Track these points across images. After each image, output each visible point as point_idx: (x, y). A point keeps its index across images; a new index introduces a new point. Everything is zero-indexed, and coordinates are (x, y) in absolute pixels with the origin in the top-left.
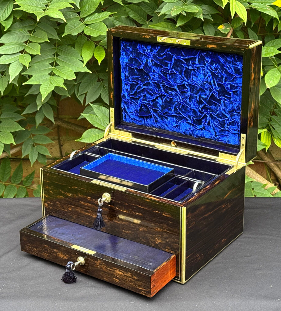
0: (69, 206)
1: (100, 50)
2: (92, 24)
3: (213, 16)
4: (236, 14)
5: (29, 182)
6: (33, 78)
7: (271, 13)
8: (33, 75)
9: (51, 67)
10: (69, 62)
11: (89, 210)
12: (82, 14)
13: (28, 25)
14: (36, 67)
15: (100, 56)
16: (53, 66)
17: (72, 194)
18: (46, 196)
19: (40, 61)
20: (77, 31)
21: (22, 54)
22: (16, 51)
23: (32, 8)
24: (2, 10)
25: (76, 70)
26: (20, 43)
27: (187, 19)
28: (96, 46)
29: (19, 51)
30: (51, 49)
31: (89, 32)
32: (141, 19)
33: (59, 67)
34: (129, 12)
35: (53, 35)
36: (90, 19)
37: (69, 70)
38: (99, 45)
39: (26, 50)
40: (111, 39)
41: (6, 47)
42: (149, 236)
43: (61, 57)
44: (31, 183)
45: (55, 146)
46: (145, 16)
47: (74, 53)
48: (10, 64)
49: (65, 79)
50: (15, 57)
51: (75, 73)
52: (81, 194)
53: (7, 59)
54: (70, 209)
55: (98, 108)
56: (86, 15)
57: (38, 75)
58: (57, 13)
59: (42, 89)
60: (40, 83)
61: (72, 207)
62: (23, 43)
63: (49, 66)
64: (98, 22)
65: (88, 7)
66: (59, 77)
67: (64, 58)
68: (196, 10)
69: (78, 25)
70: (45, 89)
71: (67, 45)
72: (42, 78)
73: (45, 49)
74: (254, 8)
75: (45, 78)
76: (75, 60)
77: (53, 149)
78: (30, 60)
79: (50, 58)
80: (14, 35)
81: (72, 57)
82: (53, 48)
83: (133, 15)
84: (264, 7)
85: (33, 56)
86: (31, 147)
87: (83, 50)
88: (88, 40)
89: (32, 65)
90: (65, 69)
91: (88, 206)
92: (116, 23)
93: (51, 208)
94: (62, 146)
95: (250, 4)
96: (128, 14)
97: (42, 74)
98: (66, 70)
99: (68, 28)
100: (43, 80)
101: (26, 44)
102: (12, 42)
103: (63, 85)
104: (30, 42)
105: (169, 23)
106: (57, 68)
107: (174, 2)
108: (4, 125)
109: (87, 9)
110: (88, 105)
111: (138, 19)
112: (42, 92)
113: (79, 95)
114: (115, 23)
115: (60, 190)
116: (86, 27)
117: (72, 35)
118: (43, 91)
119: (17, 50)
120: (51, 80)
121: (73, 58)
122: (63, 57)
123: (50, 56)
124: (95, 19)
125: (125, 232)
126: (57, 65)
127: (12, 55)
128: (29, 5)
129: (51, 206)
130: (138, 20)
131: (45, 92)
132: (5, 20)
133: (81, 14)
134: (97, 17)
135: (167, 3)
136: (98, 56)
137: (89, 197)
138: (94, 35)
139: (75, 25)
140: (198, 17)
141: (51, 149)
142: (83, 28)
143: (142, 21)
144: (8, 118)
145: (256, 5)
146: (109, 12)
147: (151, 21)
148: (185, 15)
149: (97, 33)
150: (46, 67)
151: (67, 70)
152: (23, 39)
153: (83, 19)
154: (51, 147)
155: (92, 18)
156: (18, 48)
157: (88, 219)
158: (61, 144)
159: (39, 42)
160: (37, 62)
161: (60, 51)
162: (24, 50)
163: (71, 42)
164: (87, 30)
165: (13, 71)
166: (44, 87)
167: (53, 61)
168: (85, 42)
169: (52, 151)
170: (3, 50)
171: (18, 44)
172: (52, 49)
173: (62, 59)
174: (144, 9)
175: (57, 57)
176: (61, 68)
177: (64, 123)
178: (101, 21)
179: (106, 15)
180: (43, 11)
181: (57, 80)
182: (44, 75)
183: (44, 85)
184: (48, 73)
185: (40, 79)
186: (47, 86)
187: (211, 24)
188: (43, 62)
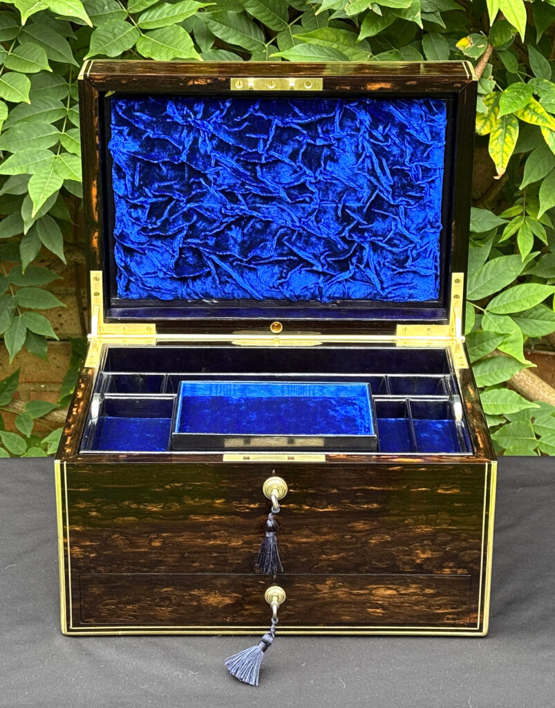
2: (157, 31)
3: (445, 16)
4: (500, 13)
6: (13, 158)
8: (12, 152)
9: (56, 131)
12: (132, 4)
13: (1, 29)
14: (18, 132)
16: (60, 130)
19: (29, 117)
20: (120, 45)
27: (383, 24)
30: (56, 87)
31: (149, 50)
32: (274, 19)
34: (245, 2)
35: (61, 54)
36: (150, 16)
46: (283, 12)
56: (143, 8)
57: (23, 151)
58: (69, 4)
59: (34, 186)
60: (28, 171)
63: (50, 130)
64: (170, 24)
66: (75, 158)
68: (406, 1)
69: (123, 31)
70: (42, 185)
72: (33, 159)
73: (42, 88)
74: (543, 1)
75: (42, 159)
78: (5, 116)
79: (54, 108)
82: (61, 84)
83: (257, 7)
85: (11, 106)
86: (10, 316)
89: (11, 126)
92: (215, 28)
94: (85, 309)
96: (243, 8)
97: (35, 150)
99: (98, 39)
100: (37, 163)
104: (7, 70)
105: (342, 30)
106: (72, 135)
111: (267, 18)
112: (35, 194)
114: (213, 27)
116: (141, 35)
117: (109, 55)
118: (35, 191)
120: (57, 163)
123: (54, 105)
124: (164, 17)
126: (70, 126)
130: (268, 21)
131: (42, 193)
133: (129, 4)
134: (168, 14)
138: (161, 57)
139: (116, 31)
140: (410, 19)
141: (60, 316)
142: (134, 38)
143: (276, 24)
146: (197, 3)
147: (299, 23)
148: (379, 12)
149: (167, 53)
150: (46, 132)
153: (136, 16)
154: (61, 313)
155: (156, 14)
158: (84, 305)
159: (28, 71)
160: (23, 120)
164: (144, 43)
166: (37, 181)
167: (62, 117)
172: (60, 86)
175: (71, 106)
178: (177, 24)
179: (190, 7)
181: (70, 163)
182: (38, 152)
183: (39, 175)
184: (48, 147)
185: (28, 162)
186: (46, 178)
187: (442, 34)
188: (38, 119)
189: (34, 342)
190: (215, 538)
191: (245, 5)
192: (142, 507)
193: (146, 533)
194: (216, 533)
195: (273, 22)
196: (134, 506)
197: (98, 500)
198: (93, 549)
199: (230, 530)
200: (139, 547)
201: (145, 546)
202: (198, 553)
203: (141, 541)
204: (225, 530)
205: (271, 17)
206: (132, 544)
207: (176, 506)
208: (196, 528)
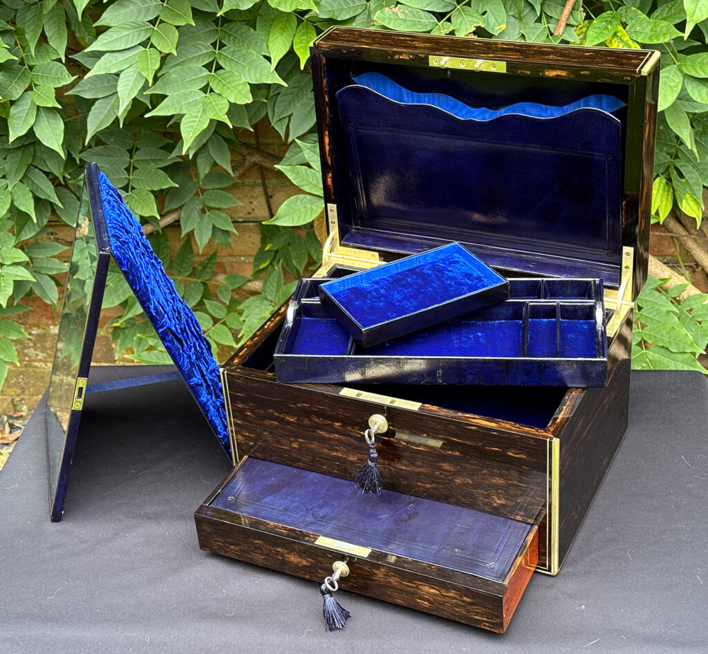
1: (307, 33)
5: (208, 273)
6: (168, 100)
8: (167, 94)
9: (206, 73)
10: (243, 61)
14: (173, 76)
15: (305, 48)
16: (211, 71)
19: (183, 61)
21: (146, 48)
22: (132, 43)
25: (257, 80)
26: (141, 24)
28: (299, 22)
29: (138, 42)
30: (207, 32)
33: (224, 74)
35: (207, 3)
37: (240, 80)
38: (304, 22)
39: (153, 41)
41: (110, 34)
43: (228, 49)
44: (211, 275)
45: (257, 198)
47: (254, 42)
48: (119, 73)
49: (232, 101)
50: (131, 55)
51: (250, 85)
53: (114, 62)
55: (312, 149)
57: (177, 93)
59: (186, 126)
60: (181, 110)
62: (148, 23)
63: (201, 72)
66: (220, 98)
67: (234, 51)
71: (241, 21)
72: (186, 99)
73: (194, 33)
75: (194, 99)
76: (254, 58)
77: (255, 203)
78: (158, 65)
79: (205, 52)
80: (127, 7)
81: (250, 51)
82: (212, 29)
86: (199, 214)
87: (271, 36)
89: (167, 71)
90: (235, 78)
94: (271, 197)
97: (188, 91)
98: (234, 81)
100: (189, 103)
101: (154, 26)
102: (124, 24)
103: (226, 116)
104: (162, 21)
106: (219, 75)
108: (140, 174)
110: (294, 141)
112: (186, 132)
113: (275, 120)
117: (241, 9)
118: (186, 129)
119: (134, 41)
120: (206, 102)
121: (251, 53)
122: (231, 50)
123: (204, 49)
126: (219, 68)
127: (124, 52)
131: (191, 131)
136: (301, 47)
138: (286, 7)
141: (251, 203)
144: (149, 160)
149: (291, 4)
150: (197, 74)
151: (237, 80)
152: (147, 13)
154: (251, 200)
156: (136, 36)
158: (270, 194)
159: (177, 24)
160: (178, 64)
161: (227, 36)
162: (148, 39)
165: (125, 88)
166: (188, 120)
167: (211, 60)
169: (254, 207)
170: (105, 42)
171: (138, 27)
172: (210, 31)
173: (228, 54)
175: (219, 49)
176: (226, 75)
177: (266, 160)
181: (217, 102)
182: (190, 93)
183: (191, 114)
184: (199, 88)
185: (181, 102)
186: (196, 117)
188: (191, 62)
189: (219, 234)
190: (337, 451)
192: (282, 416)
193: (287, 436)
194: (337, 448)
196: (276, 414)
197: (250, 404)
198: (251, 439)
199: (348, 447)
200: (283, 445)
201: (287, 446)
202: (326, 459)
203: (284, 441)
204: (344, 447)
206: (278, 442)
207: (306, 421)
208: (322, 440)
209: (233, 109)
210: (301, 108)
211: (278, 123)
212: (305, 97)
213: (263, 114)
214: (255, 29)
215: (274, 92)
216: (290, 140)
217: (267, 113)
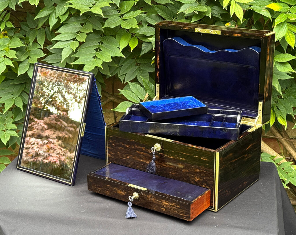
0: (127, 155)
1: (135, 40)
2: (128, 20)
3: (221, 15)
4: (234, 14)
6: (80, 59)
7: (265, 14)
8: (80, 57)
9: (95, 52)
10: (109, 49)
11: (143, 157)
13: (81, 19)
14: (83, 51)
15: (133, 45)
16: (97, 51)
17: (130, 146)
18: (109, 148)
19: (87, 47)
20: (115, 24)
21: (74, 41)
22: (69, 38)
23: (80, 5)
24: (61, 7)
25: (114, 55)
26: (73, 33)
27: (199, 17)
28: (132, 37)
29: (71, 39)
31: (124, 26)
32: (168, 17)
34: (158, 11)
35: (98, 27)
37: (108, 54)
38: (134, 36)
39: (77, 38)
40: (158, 30)
41: (61, 35)
42: (190, 176)
43: (104, 44)
45: (111, 117)
46: (171, 15)
47: (115, 42)
48: (63, 48)
49: (104, 61)
50: (68, 43)
51: (112, 57)
52: (137, 146)
53: (62, 45)
54: (128, 157)
55: (133, 85)
56: (124, 13)
57: (84, 57)
58: (98, 10)
60: (84, 63)
61: (130, 156)
62: (75, 33)
63: (94, 51)
64: (132, 18)
65: (127, 6)
66: (99, 60)
67: (107, 45)
68: (205, 9)
69: (117, 20)
70: (88, 68)
71: (110, 36)
72: (86, 60)
73: (93, 38)
74: (251, 10)
75: (90, 60)
76: (114, 47)
78: (78, 45)
79: (96, 45)
80: (69, 26)
81: (113, 45)
83: (162, 13)
84: (260, 9)
85: (81, 43)
87: (121, 40)
88: (127, 32)
90: (106, 54)
91: (142, 155)
92: (148, 19)
93: (113, 157)
95: (250, 6)
96: (157, 13)
97: (87, 57)
99: (108, 22)
101: (78, 34)
103: (101, 66)
104: (81, 32)
105: (189, 20)
106: (100, 53)
107: (191, 3)
109: (126, 8)
110: (127, 83)
111: (165, 17)
115: (121, 143)
116: (123, 21)
117: (111, 27)
120: (94, 62)
122: (106, 45)
123: (95, 44)
125: (171, 174)
126: (100, 50)
127: (66, 42)
128: (79, 3)
129: (113, 155)
130: (166, 17)
132: (63, 15)
133: (121, 12)
134: (132, 14)
135: (185, 4)
137: (144, 147)
138: (127, 27)
139: (115, 20)
140: (207, 15)
142: (121, 22)
143: (168, 19)
145: (255, 7)
146: (141, 11)
147: (176, 18)
148: (197, 13)
149: (129, 26)
150: (92, 52)
152: (76, 29)
153: (122, 15)
154: (109, 118)
155: (128, 15)
156: (71, 37)
157: (142, 165)
159: (86, 32)
160: (85, 48)
161: (104, 40)
162: (75, 38)
163: (113, 33)
164: (123, 24)
165: (65, 54)
167: (97, 48)
168: (124, 33)
169: (109, 121)
170: (59, 37)
171: (71, 33)
172: (98, 38)
173: (104, 46)
174: (171, 9)
175: (101, 44)
176: (103, 53)
178: (134, 18)
179: (139, 12)
180: (89, 9)
183: (88, 65)
184: (92, 57)
185: (84, 60)
186: (90, 66)
187: (222, 22)
188: (90, 48)
191: (158, 12)
195: (168, 18)
205: (167, 16)
209: (104, 64)
210: (131, 71)
211: (121, 76)
212: (132, 67)
213: (115, 73)
214: (115, 38)
215: (121, 64)
216: (125, 82)
217: (117, 73)
